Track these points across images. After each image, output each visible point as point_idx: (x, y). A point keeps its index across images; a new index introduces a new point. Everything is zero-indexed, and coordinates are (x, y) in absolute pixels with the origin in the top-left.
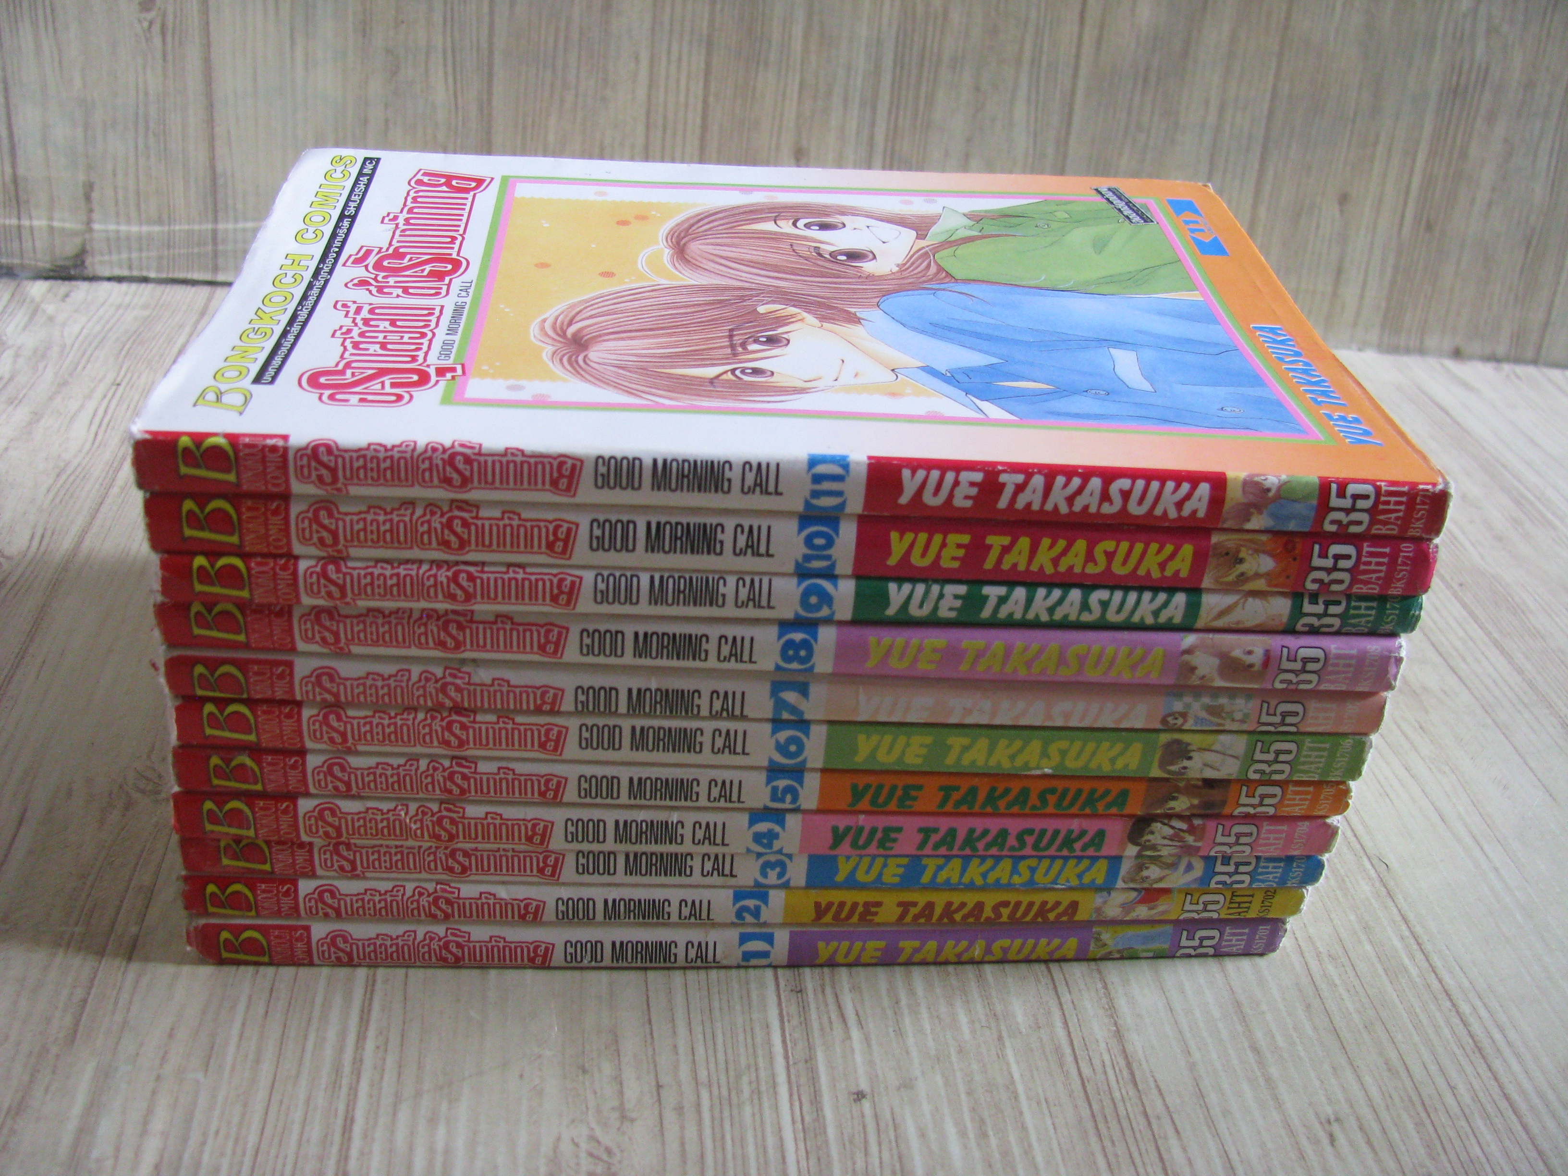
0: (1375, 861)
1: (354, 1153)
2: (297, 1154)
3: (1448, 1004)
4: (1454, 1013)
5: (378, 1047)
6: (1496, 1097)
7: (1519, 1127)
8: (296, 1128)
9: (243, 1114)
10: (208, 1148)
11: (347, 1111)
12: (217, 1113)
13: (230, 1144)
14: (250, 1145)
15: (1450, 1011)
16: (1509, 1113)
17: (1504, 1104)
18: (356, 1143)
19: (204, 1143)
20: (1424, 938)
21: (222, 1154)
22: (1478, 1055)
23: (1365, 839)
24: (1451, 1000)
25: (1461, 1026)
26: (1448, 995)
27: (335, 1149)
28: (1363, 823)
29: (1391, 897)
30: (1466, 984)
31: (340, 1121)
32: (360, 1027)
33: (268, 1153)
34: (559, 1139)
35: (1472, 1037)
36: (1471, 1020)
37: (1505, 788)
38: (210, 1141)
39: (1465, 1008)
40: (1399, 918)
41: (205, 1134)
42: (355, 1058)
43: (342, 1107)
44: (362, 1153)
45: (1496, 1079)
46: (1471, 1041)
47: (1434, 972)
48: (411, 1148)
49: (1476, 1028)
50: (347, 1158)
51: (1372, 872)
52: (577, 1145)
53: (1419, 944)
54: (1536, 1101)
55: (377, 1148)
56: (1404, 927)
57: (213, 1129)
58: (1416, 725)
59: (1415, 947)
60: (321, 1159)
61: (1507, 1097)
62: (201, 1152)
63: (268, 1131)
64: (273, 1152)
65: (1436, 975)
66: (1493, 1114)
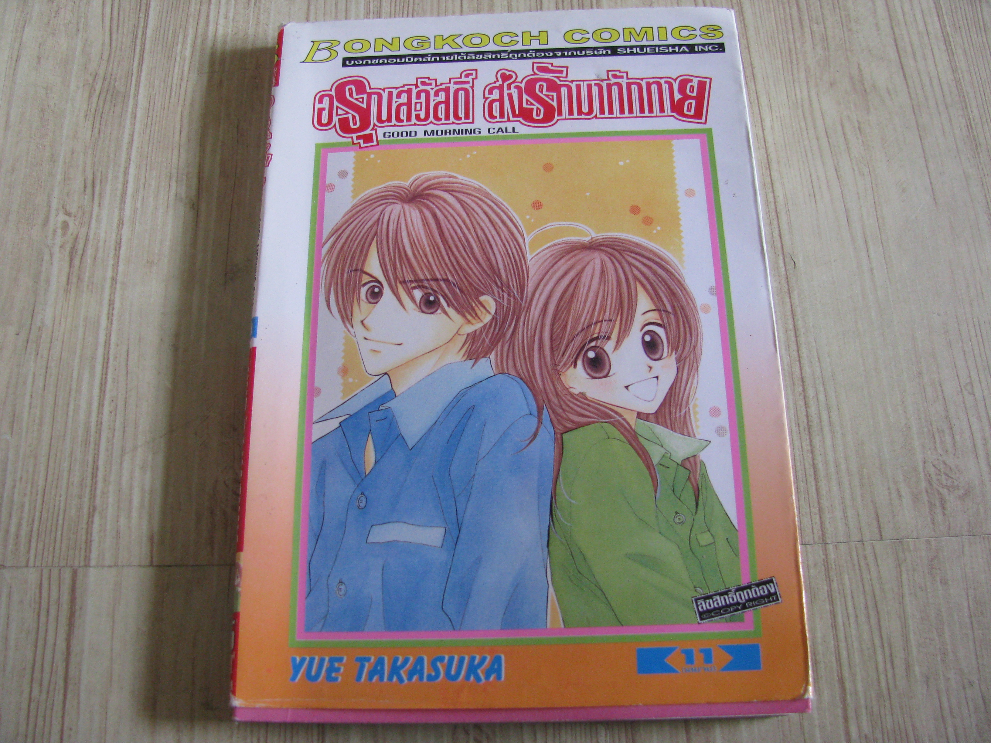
0: (787, 260)
1: (99, 493)
2: (67, 493)
3: (801, 389)
4: (802, 397)
5: (111, 412)
6: (807, 466)
7: (814, 490)
8: (66, 473)
9: (35, 465)
10: (17, 490)
11: (94, 462)
12: (20, 464)
13: (29, 487)
14: (40, 488)
15: (800, 394)
16: (811, 479)
17: (810, 471)
18: (100, 485)
19: (14, 487)
20: (802, 331)
21: (25, 495)
22: (807, 432)
23: (786, 237)
24: (803, 386)
25: (803, 409)
26: (803, 381)
27: (88, 489)
28: (789, 223)
29: (789, 293)
30: (818, 373)
31: (90, 470)
32: (100, 396)
33: (50, 493)
34: (217, 481)
35: (807, 417)
36: (812, 403)
37: (904, 191)
38: (18, 484)
39: (811, 393)
40: (789, 313)
41: (15, 480)
42: (97, 421)
43: (91, 459)
44: (103, 493)
45: (812, 452)
46: (805, 420)
47: (799, 361)
48: (131, 488)
49: (813, 410)
50: (95, 496)
51: (783, 269)
52: (227, 486)
53: (796, 337)
54: (832, 470)
55: (112, 488)
56: (790, 321)
57: (19, 476)
58: (856, 125)
59: (793, 339)
60: (80, 497)
61: (814, 466)
62: (13, 493)
63: (50, 479)
64: (53, 493)
65: (800, 363)
66: (800, 479)
